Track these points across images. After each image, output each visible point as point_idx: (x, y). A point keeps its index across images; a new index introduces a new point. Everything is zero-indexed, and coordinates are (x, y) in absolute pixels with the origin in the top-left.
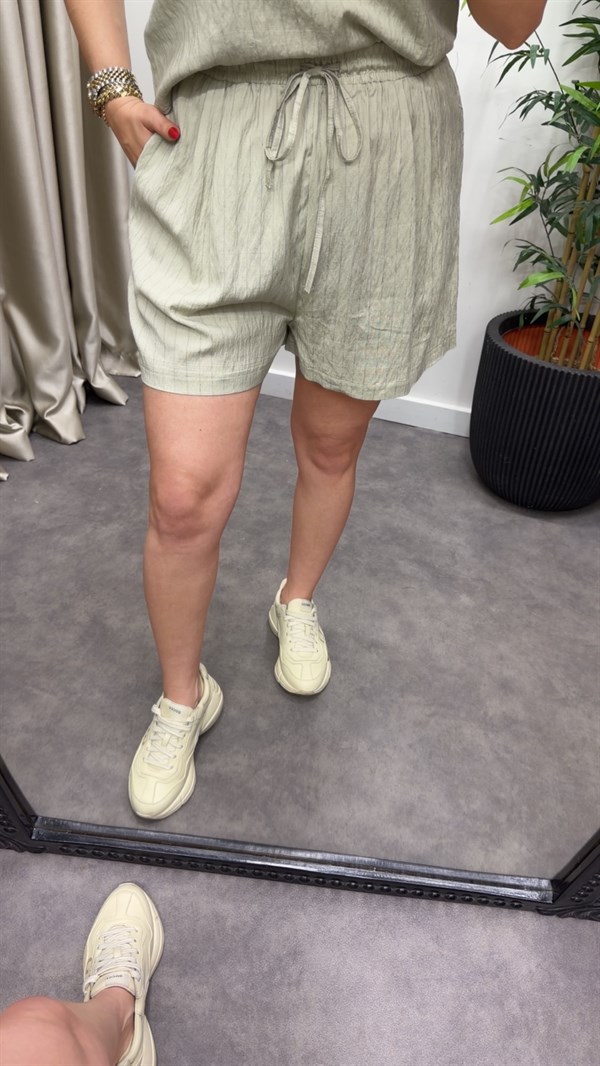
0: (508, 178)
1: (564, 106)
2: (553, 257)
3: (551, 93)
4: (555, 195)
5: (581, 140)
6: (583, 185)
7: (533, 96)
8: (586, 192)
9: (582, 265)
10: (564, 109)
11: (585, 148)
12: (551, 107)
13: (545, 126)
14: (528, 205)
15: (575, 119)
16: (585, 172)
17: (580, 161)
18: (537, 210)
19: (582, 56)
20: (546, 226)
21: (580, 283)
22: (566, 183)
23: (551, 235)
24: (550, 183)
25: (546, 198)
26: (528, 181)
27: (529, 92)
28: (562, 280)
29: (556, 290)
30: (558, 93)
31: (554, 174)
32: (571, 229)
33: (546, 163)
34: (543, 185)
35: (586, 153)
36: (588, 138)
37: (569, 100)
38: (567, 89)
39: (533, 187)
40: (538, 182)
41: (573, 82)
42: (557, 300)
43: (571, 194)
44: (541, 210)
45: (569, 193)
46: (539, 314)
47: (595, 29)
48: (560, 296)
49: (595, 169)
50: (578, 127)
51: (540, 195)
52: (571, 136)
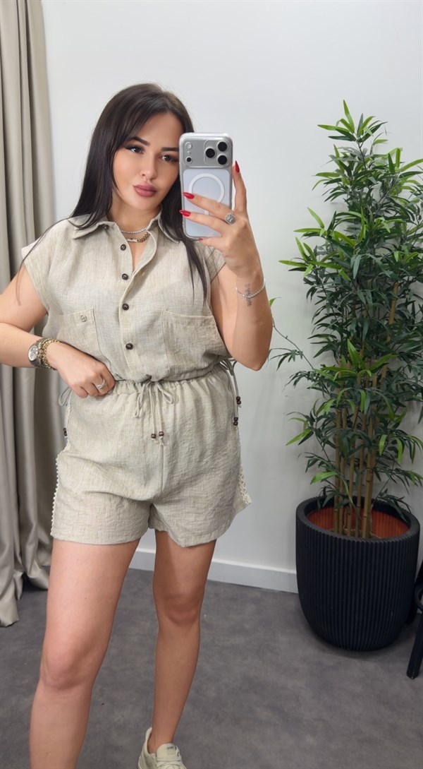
0: (294, 418)
1: (318, 378)
2: (329, 461)
3: (309, 372)
4: (324, 425)
5: (331, 395)
6: (338, 419)
7: (299, 374)
8: (341, 422)
9: (349, 465)
11: (333, 400)
12: (310, 379)
13: (309, 389)
14: (307, 433)
15: (326, 384)
16: (337, 411)
17: (332, 407)
19: (324, 353)
20: (321, 444)
21: (350, 474)
22: (329, 418)
23: (325, 449)
24: (319, 419)
25: (318, 428)
26: (305, 419)
27: (296, 373)
28: (336, 476)
29: (335, 482)
30: (313, 372)
31: (321, 413)
32: (337, 445)
33: (314, 409)
34: (314, 421)
35: (335, 402)
36: (334, 394)
37: (320, 376)
38: (318, 370)
39: (309, 423)
40: (311, 420)
41: (321, 365)
42: (338, 490)
43: (334, 424)
44: (316, 435)
45: (332, 424)
46: (328, 499)
47: (328, 339)
48: (339, 486)
49: (344, 410)
50: (329, 389)
51: (314, 426)
52: (325, 394)
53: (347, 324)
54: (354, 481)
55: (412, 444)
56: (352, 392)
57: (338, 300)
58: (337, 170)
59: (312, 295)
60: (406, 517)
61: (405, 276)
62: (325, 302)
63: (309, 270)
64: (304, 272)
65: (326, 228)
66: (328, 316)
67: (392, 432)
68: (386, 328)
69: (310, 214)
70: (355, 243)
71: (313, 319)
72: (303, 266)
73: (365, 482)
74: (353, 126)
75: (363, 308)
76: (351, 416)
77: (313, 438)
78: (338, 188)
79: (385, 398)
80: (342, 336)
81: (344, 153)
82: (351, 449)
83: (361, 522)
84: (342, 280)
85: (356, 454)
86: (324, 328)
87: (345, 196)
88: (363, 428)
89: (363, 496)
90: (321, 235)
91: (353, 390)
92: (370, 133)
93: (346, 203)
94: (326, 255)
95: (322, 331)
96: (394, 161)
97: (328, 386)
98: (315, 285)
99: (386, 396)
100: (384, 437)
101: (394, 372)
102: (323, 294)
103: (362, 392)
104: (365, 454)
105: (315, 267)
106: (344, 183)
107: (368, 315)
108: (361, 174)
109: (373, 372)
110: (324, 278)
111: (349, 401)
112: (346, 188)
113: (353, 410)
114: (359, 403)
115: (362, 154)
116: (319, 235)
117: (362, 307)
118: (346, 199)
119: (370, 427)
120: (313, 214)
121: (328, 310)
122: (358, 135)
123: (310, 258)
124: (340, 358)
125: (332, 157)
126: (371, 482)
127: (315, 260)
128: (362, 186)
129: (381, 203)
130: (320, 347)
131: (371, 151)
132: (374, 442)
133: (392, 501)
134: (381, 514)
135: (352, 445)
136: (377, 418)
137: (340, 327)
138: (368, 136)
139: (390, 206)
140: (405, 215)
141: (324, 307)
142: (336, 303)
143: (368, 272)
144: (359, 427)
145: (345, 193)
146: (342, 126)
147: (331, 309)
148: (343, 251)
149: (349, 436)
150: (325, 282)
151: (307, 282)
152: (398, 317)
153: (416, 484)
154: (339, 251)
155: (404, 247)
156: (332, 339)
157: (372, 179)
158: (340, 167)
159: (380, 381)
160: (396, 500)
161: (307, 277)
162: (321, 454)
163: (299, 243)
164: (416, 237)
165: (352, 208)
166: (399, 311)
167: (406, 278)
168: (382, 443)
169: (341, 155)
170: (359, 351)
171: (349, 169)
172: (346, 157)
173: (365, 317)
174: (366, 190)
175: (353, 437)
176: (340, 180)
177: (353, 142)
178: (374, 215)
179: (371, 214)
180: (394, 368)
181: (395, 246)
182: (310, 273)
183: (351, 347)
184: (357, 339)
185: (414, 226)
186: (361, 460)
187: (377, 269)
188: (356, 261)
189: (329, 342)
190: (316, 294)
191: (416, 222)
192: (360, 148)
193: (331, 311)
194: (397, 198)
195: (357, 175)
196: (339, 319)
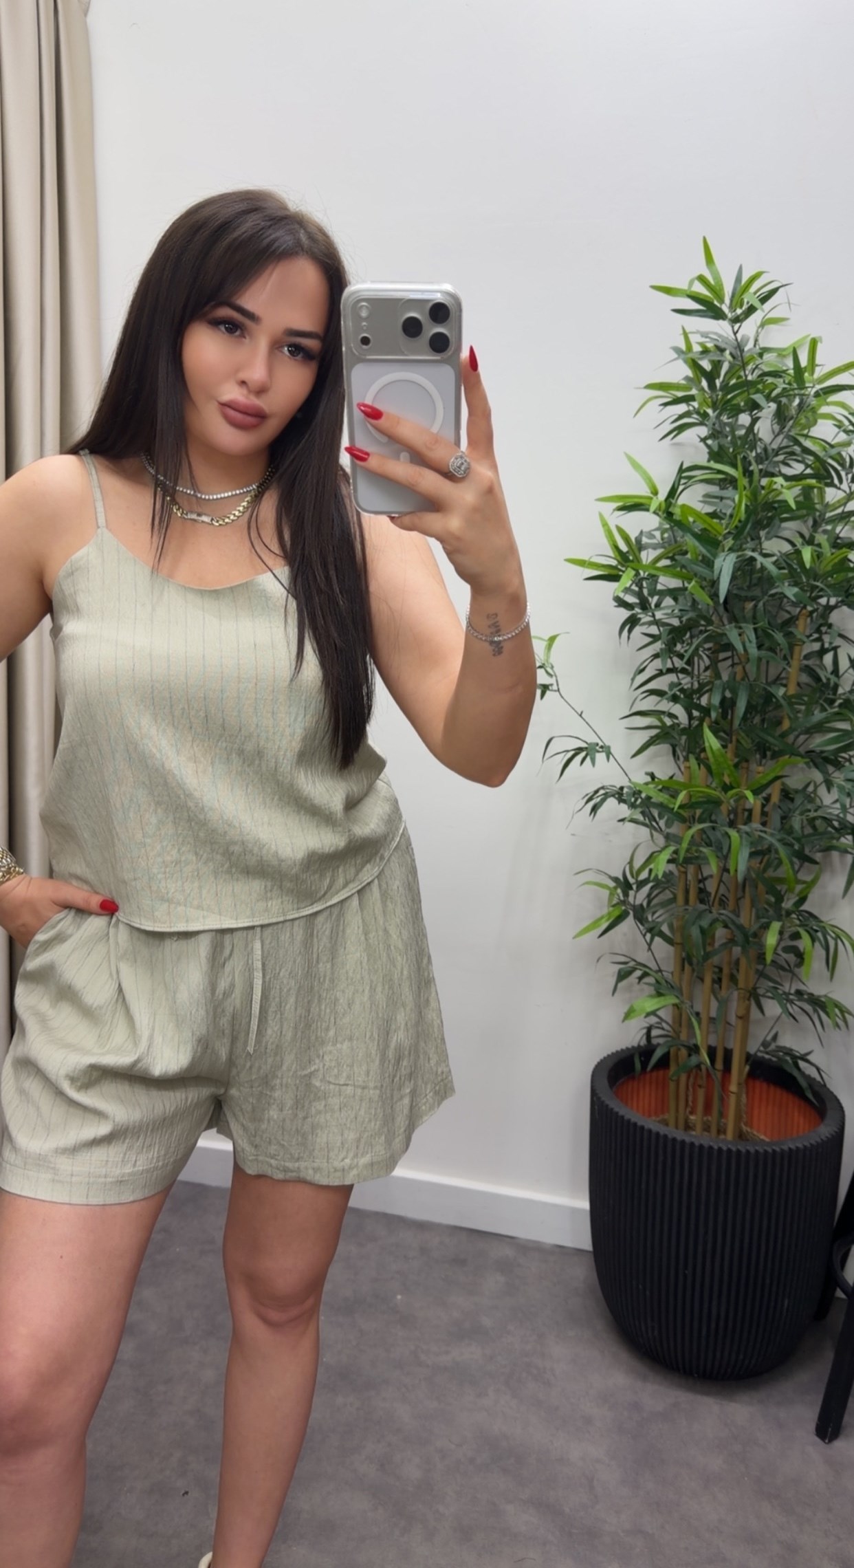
0: (587, 883)
1: (639, 801)
2: (660, 971)
3: (622, 788)
4: (649, 897)
5: (668, 837)
6: (681, 885)
7: (602, 792)
8: (687, 892)
9: (702, 980)
10: (639, 806)
11: (672, 849)
12: (624, 801)
13: (622, 823)
14: (617, 913)
15: (655, 813)
16: (679, 871)
17: (669, 861)
18: (630, 920)
19: (652, 749)
20: (644, 936)
21: (704, 1001)
23: (652, 947)
24: (641, 884)
25: (638, 902)
26: (612, 884)
27: (595, 788)
28: (675, 1005)
29: (674, 1018)
30: (629, 787)
31: (644, 875)
32: (678, 939)
33: (631, 863)
34: (632, 889)
35: (676, 852)
36: (674, 836)
37: (643, 795)
38: (639, 785)
39: (619, 891)
40: (625, 886)
41: (647, 774)
42: (678, 1033)
43: (671, 896)
44: (635, 917)
45: (667, 895)
46: (658, 1054)
47: (661, 721)
48: (680, 1025)
49: (691, 869)
50: (662, 823)
51: (631, 899)
52: (655, 833)
53: (700, 691)
54: (713, 1014)
55: (832, 943)
56: (710, 833)
57: (683, 642)
58: (687, 378)
59: (630, 631)
60: (815, 1094)
61: (821, 597)
62: (658, 646)
63: (627, 579)
64: (614, 585)
65: (662, 496)
66: (660, 673)
67: (788, 913)
68: (782, 701)
69: (629, 466)
70: (720, 528)
71: (633, 680)
72: (614, 572)
73: (732, 1019)
74: (722, 289)
75: (736, 660)
76: (706, 879)
77: (629, 923)
78: (687, 414)
79: (778, 845)
80: (691, 717)
81: (701, 344)
82: (709, 949)
83: (723, 1100)
84: (694, 603)
85: (715, 960)
86: (654, 698)
87: (703, 431)
88: (731, 903)
89: (730, 1046)
90: (653, 508)
91: (714, 828)
92: (757, 304)
93: (702, 444)
94: (659, 551)
95: (650, 703)
96: (804, 362)
97: (661, 817)
98: (637, 610)
99: (779, 841)
100: (776, 926)
101: (797, 791)
102: (654, 630)
103: (733, 834)
104: (734, 958)
105: (637, 574)
106: (700, 404)
107: (746, 674)
108: (735, 387)
109: (756, 792)
110: (656, 598)
111: (705, 850)
112: (705, 415)
113: (713, 868)
114: (726, 857)
115: (740, 346)
116: (647, 510)
117: (732, 657)
118: (703, 436)
119: (746, 903)
120: (636, 465)
121: (664, 663)
122: (732, 308)
123: (628, 556)
124: (686, 759)
125: (677, 350)
126: (744, 1018)
127: (638, 560)
128: (737, 411)
129: (775, 446)
130: (643, 737)
131: (756, 341)
132: (755, 935)
133: (788, 1058)
134: (765, 1085)
135: (709, 941)
136: (761, 887)
137: (687, 697)
138: (751, 310)
139: (793, 453)
140: (822, 472)
141: (656, 656)
142: (679, 647)
143: (745, 587)
144: (723, 903)
145: (701, 424)
146: (699, 288)
147: (669, 661)
148: (697, 544)
149: (705, 923)
150: (658, 605)
151: (621, 603)
152: (805, 678)
153: (837, 1025)
154: (690, 542)
155: (821, 538)
156: (668, 721)
157: (759, 398)
158: (694, 372)
159: (766, 809)
160: (796, 1058)
161: (621, 595)
162: (643, 956)
163: (605, 524)
164: (845, 517)
165: (715, 455)
166: (807, 666)
167: (823, 601)
168: (771, 939)
169: (697, 348)
170: (724, 747)
171: (711, 377)
172: (705, 351)
173: (738, 677)
174: (744, 419)
175: (711, 925)
176: (692, 398)
177: (721, 322)
178: (761, 471)
179: (754, 467)
180: (794, 782)
181: (802, 536)
182: (628, 585)
183: (712, 742)
184: (722, 722)
185: (841, 495)
186: (726, 971)
187: (766, 580)
188: (725, 565)
189: (663, 726)
190: (638, 630)
191: (845, 486)
192: (735, 333)
193: (669, 665)
194: (806, 436)
195: (726, 388)
196: (686, 681)
